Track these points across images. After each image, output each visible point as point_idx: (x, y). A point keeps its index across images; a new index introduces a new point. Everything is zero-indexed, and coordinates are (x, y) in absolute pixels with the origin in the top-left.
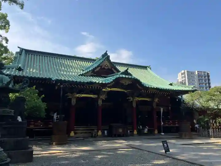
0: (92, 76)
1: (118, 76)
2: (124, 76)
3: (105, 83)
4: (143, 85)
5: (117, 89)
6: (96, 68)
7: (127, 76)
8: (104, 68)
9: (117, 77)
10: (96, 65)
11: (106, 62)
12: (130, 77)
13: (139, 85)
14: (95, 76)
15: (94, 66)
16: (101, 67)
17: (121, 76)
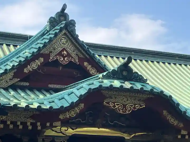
0: (15, 88)
1: (96, 84)
2: (117, 83)
3: (51, 107)
4: (185, 112)
5: (96, 129)
6: (28, 61)
7: (127, 85)
8: (56, 63)
9: (93, 87)
10: (27, 53)
11: (64, 41)
12: (138, 86)
13: (170, 113)
14: (23, 89)
15: (21, 54)
16: (46, 56)
17: (107, 83)
